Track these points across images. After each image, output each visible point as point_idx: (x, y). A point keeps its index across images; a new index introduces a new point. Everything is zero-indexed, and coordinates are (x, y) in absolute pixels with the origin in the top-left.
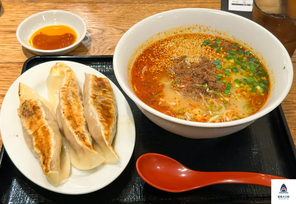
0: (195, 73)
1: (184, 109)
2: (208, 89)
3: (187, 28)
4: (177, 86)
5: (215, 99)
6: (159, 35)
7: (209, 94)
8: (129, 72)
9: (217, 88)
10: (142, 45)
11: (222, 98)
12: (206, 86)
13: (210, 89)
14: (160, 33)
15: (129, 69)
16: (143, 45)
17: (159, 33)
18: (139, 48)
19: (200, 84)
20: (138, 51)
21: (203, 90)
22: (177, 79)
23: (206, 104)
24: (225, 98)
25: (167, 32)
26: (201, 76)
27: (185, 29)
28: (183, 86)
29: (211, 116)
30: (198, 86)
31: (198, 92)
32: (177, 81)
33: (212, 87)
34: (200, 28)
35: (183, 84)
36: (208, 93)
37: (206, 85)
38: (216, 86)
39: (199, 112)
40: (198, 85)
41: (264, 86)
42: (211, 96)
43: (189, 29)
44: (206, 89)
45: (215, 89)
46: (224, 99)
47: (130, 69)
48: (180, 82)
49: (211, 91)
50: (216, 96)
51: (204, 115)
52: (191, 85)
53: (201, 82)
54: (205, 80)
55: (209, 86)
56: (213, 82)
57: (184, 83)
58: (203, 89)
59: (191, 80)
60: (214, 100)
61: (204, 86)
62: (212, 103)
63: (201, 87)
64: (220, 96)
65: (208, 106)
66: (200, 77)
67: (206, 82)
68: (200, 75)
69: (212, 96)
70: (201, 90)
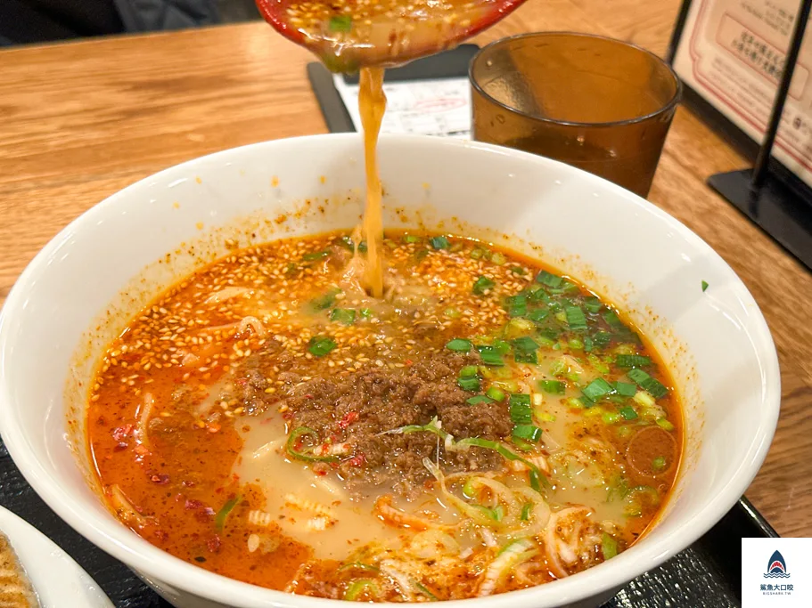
0: (374, 381)
1: (372, 550)
2: (449, 440)
3: (272, 217)
4: (310, 453)
5: (490, 474)
6: (168, 262)
7: (460, 457)
8: (76, 442)
9: (484, 424)
10: (109, 313)
11: (521, 460)
12: (435, 428)
13: (456, 438)
14: (172, 258)
15: (72, 424)
16: (112, 312)
17: (169, 255)
18: (98, 329)
19: (404, 424)
20: (95, 342)
21: (430, 448)
22: (301, 423)
23: (463, 504)
24: (529, 460)
25: (197, 247)
26: (401, 390)
27: (267, 222)
28: (338, 449)
29: (494, 555)
30: (401, 435)
31: (409, 461)
32: (306, 431)
33: (462, 427)
34: (323, 211)
35: (334, 441)
36: (454, 455)
37: (436, 424)
38: (476, 417)
39: (440, 546)
40: (400, 430)
41: (648, 377)
42: (467, 463)
43: (281, 221)
44: (442, 441)
45: (477, 431)
46: (527, 463)
47: (77, 426)
48: (322, 435)
49: (465, 444)
50: (489, 460)
51: (465, 555)
52: (371, 435)
53: (408, 417)
54: (422, 405)
55: (450, 425)
56: (457, 403)
57: (339, 435)
58: (430, 444)
59: (364, 417)
60: (488, 480)
61: (428, 428)
62: (486, 492)
63: (416, 434)
64: (507, 452)
65: (471, 510)
66: (396, 398)
67: (430, 410)
68: (393, 388)
69: (473, 466)
70: (421, 446)
